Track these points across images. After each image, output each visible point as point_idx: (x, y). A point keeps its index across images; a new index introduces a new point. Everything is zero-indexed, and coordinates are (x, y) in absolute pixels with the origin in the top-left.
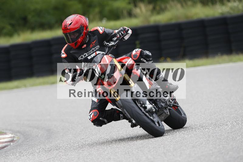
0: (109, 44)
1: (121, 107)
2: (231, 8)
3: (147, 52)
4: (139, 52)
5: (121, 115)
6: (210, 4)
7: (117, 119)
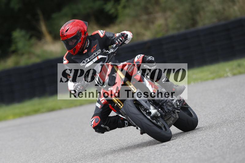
0: (108, 52)
1: (125, 115)
3: (150, 58)
4: (141, 59)
5: (126, 122)
7: (122, 125)
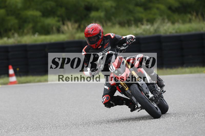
0: (120, 48)
2: (144, 31)
6: (126, 26)
